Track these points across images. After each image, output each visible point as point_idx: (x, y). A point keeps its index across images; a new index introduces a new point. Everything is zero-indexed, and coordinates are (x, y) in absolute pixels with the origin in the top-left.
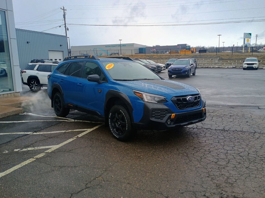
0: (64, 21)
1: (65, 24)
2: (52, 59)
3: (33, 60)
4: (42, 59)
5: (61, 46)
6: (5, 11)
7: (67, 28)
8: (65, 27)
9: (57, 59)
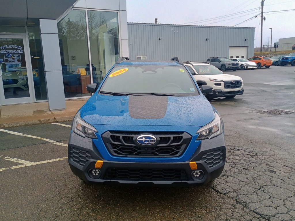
0: (261, 10)
1: (262, 13)
2: (233, 57)
3: (209, 58)
4: (217, 57)
5: (246, 40)
6: (117, 11)
7: (264, 17)
8: (262, 16)
9: (238, 57)
